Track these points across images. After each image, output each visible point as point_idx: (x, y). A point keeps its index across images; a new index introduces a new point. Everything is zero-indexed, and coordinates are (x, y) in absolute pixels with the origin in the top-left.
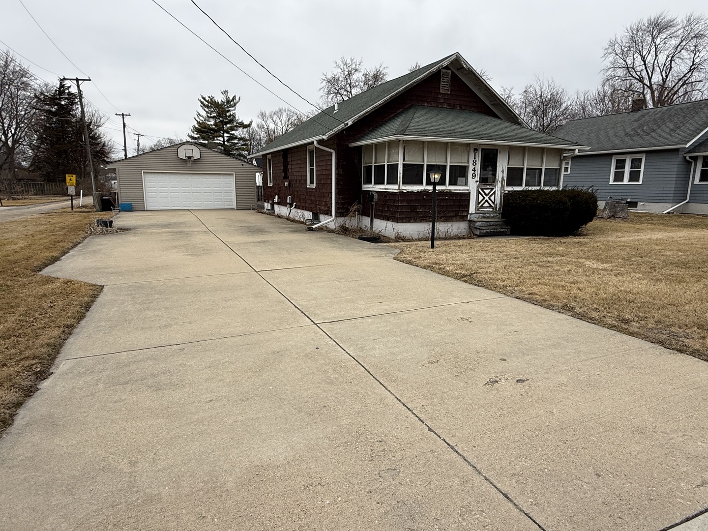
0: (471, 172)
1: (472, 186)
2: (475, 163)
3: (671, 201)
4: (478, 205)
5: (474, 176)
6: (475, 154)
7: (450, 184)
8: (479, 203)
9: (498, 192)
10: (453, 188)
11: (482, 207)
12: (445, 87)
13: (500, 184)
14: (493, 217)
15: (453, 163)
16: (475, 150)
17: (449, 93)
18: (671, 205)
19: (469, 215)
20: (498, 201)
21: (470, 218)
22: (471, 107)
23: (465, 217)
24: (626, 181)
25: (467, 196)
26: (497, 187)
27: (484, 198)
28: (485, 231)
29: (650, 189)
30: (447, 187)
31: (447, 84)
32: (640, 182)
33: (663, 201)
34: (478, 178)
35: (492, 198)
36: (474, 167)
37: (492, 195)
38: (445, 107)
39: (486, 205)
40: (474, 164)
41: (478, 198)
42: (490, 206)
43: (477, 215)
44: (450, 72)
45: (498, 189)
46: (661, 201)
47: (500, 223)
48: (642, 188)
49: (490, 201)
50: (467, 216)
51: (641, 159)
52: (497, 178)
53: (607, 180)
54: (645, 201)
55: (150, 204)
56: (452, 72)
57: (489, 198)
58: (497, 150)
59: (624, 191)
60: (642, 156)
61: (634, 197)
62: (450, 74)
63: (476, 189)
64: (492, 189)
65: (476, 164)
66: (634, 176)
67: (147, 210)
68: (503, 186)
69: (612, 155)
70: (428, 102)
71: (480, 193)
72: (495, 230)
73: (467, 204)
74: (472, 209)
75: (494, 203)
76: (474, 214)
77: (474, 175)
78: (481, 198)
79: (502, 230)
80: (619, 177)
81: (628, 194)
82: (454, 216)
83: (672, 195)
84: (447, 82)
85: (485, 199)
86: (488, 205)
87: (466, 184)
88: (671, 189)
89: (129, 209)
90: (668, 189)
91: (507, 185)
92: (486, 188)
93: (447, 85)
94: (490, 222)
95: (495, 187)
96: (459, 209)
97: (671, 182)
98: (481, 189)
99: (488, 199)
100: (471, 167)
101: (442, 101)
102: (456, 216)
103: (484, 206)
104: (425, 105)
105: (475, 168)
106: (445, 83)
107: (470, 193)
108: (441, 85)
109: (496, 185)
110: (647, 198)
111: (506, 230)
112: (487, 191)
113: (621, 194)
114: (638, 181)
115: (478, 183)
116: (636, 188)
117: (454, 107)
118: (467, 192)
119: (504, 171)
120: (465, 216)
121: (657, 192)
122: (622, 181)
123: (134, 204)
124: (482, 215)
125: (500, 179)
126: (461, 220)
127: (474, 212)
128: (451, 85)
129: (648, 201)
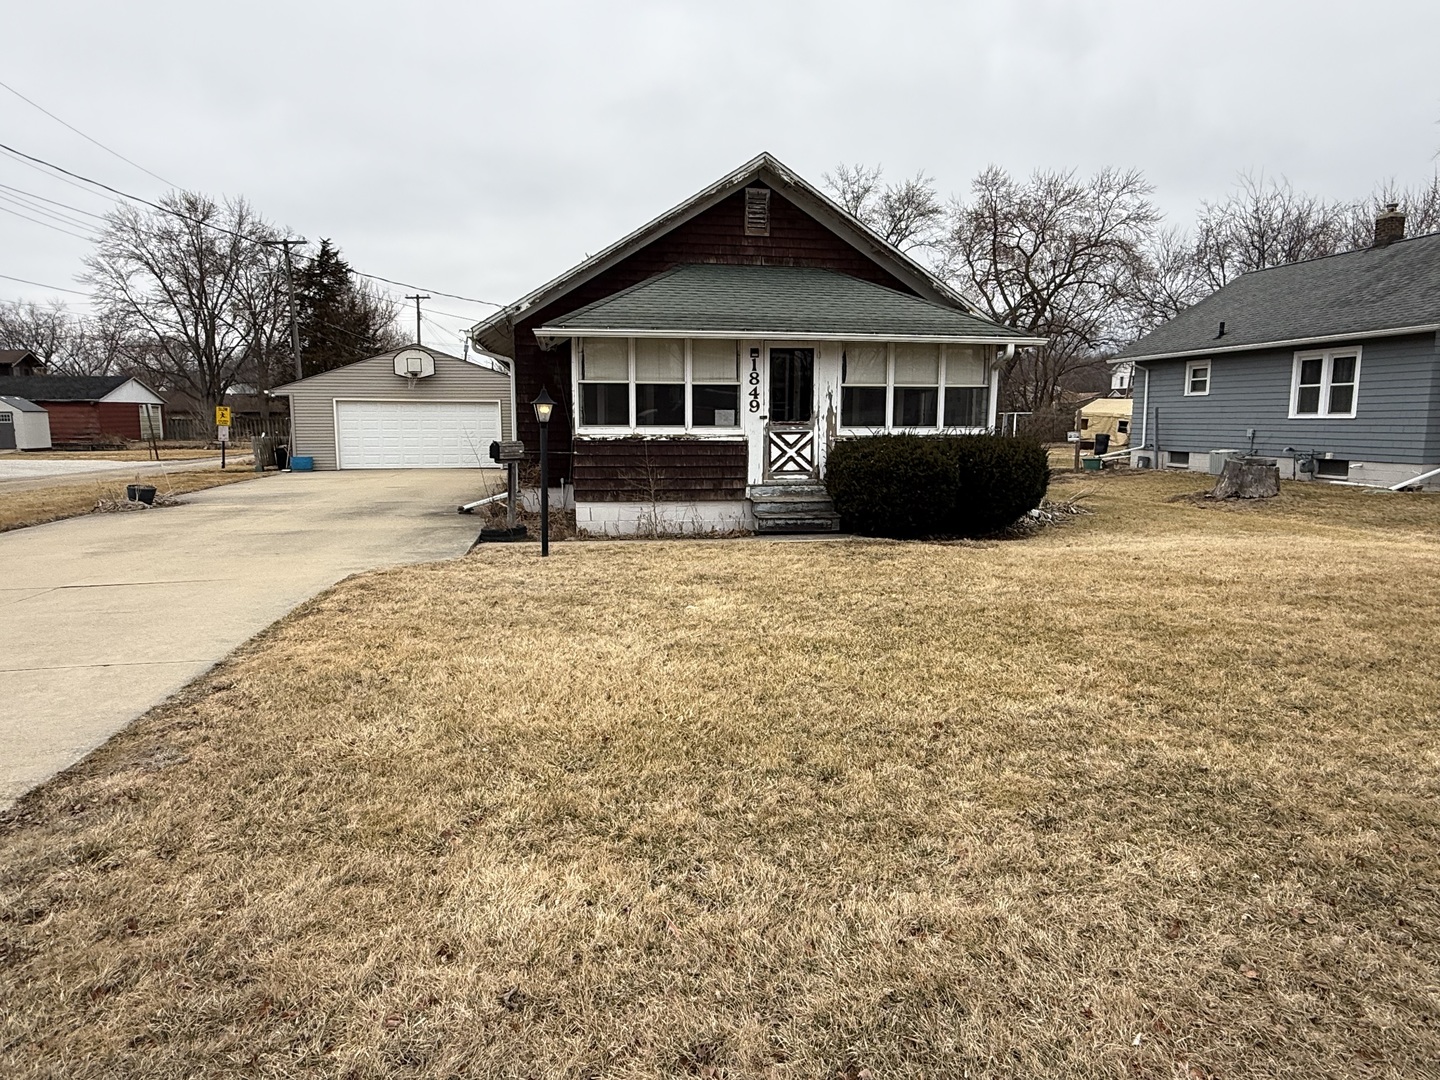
0: (745, 400)
1: (752, 426)
2: (754, 379)
3: (1421, 460)
4: (771, 466)
5: (755, 406)
6: (754, 361)
7: (696, 423)
8: (771, 464)
9: (819, 438)
10: (704, 433)
11: (780, 470)
12: (756, 223)
13: (823, 424)
14: (811, 493)
15: (699, 379)
16: (755, 352)
17: (767, 235)
18: (1420, 468)
19: (748, 489)
20: (821, 458)
21: (751, 495)
22: (824, 260)
23: (739, 493)
24: (1323, 411)
25: (740, 449)
26: (816, 428)
27: (784, 452)
28: (770, 523)
29: (1374, 429)
30: (689, 430)
31: (761, 216)
32: (1353, 415)
33: (1404, 459)
34: (765, 410)
35: (806, 452)
36: (755, 387)
37: (804, 446)
38: (759, 263)
39: (791, 466)
40: (754, 381)
41: (767, 452)
42: (802, 470)
43: (769, 489)
44: (767, 192)
45: (819, 433)
46: (1395, 459)
47: (822, 506)
48: (1357, 429)
49: (799, 460)
50: (744, 490)
51: (1355, 358)
52: (815, 409)
53: (1283, 409)
54: (1365, 458)
55: (346, 457)
56: (772, 191)
57: (798, 453)
58: (811, 351)
59: (1319, 435)
60: (1356, 352)
61: (1339, 450)
62: (768, 196)
63: (762, 433)
64: (804, 434)
65: (758, 381)
66: (1340, 401)
67: (341, 470)
68: (831, 427)
69: (1290, 351)
70: (717, 256)
71: (772, 441)
72: (799, 522)
73: (741, 464)
74: (755, 473)
75: (810, 463)
76: (759, 486)
77: (754, 404)
78: (775, 452)
79: (816, 522)
80: (1308, 402)
81: (1327, 442)
82: (712, 490)
83: (1422, 445)
84: (761, 213)
85: (787, 456)
86: (797, 468)
87: (737, 423)
88: (1419, 429)
89: (310, 466)
90: (1414, 429)
91: (844, 424)
92: (788, 430)
93: (763, 219)
94: (795, 503)
95: (813, 430)
96: (723, 475)
97: (1419, 414)
98: (775, 434)
99: (795, 455)
100: (746, 389)
101: (751, 252)
102: (715, 490)
103: (785, 469)
104: (712, 261)
105: (755, 390)
106: (757, 216)
107: (746, 442)
108: (746, 220)
109: (814, 425)
110: (1368, 451)
111: (830, 522)
112: (791, 439)
113: (1312, 442)
114: (1348, 410)
115: (767, 421)
116: (1344, 429)
117: (781, 262)
118: (740, 439)
119: (834, 394)
120: (739, 490)
121: (1389, 437)
122: (1315, 410)
123: (319, 457)
124: (781, 488)
125: (824, 412)
126: (729, 498)
127: (760, 483)
128: (771, 219)
129: (1372, 458)
